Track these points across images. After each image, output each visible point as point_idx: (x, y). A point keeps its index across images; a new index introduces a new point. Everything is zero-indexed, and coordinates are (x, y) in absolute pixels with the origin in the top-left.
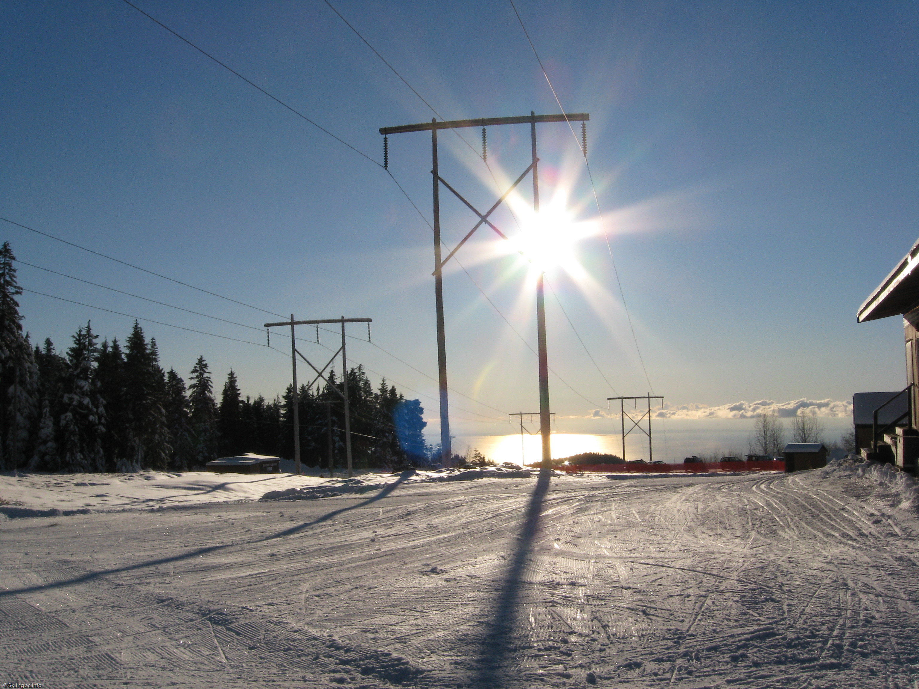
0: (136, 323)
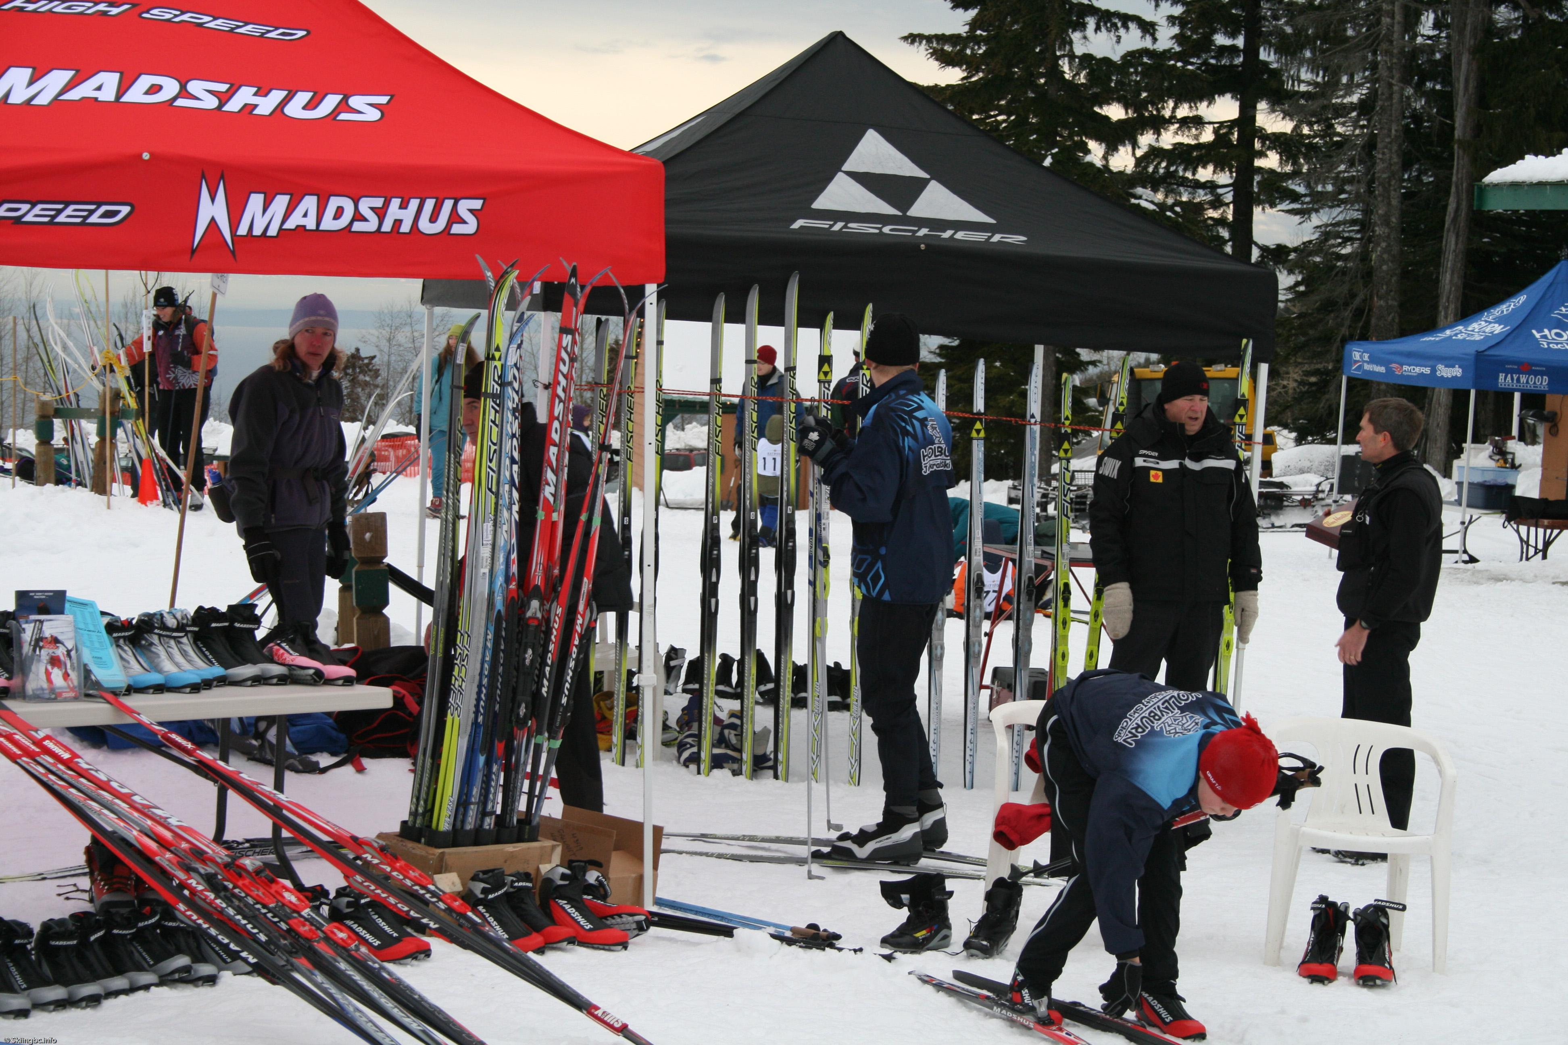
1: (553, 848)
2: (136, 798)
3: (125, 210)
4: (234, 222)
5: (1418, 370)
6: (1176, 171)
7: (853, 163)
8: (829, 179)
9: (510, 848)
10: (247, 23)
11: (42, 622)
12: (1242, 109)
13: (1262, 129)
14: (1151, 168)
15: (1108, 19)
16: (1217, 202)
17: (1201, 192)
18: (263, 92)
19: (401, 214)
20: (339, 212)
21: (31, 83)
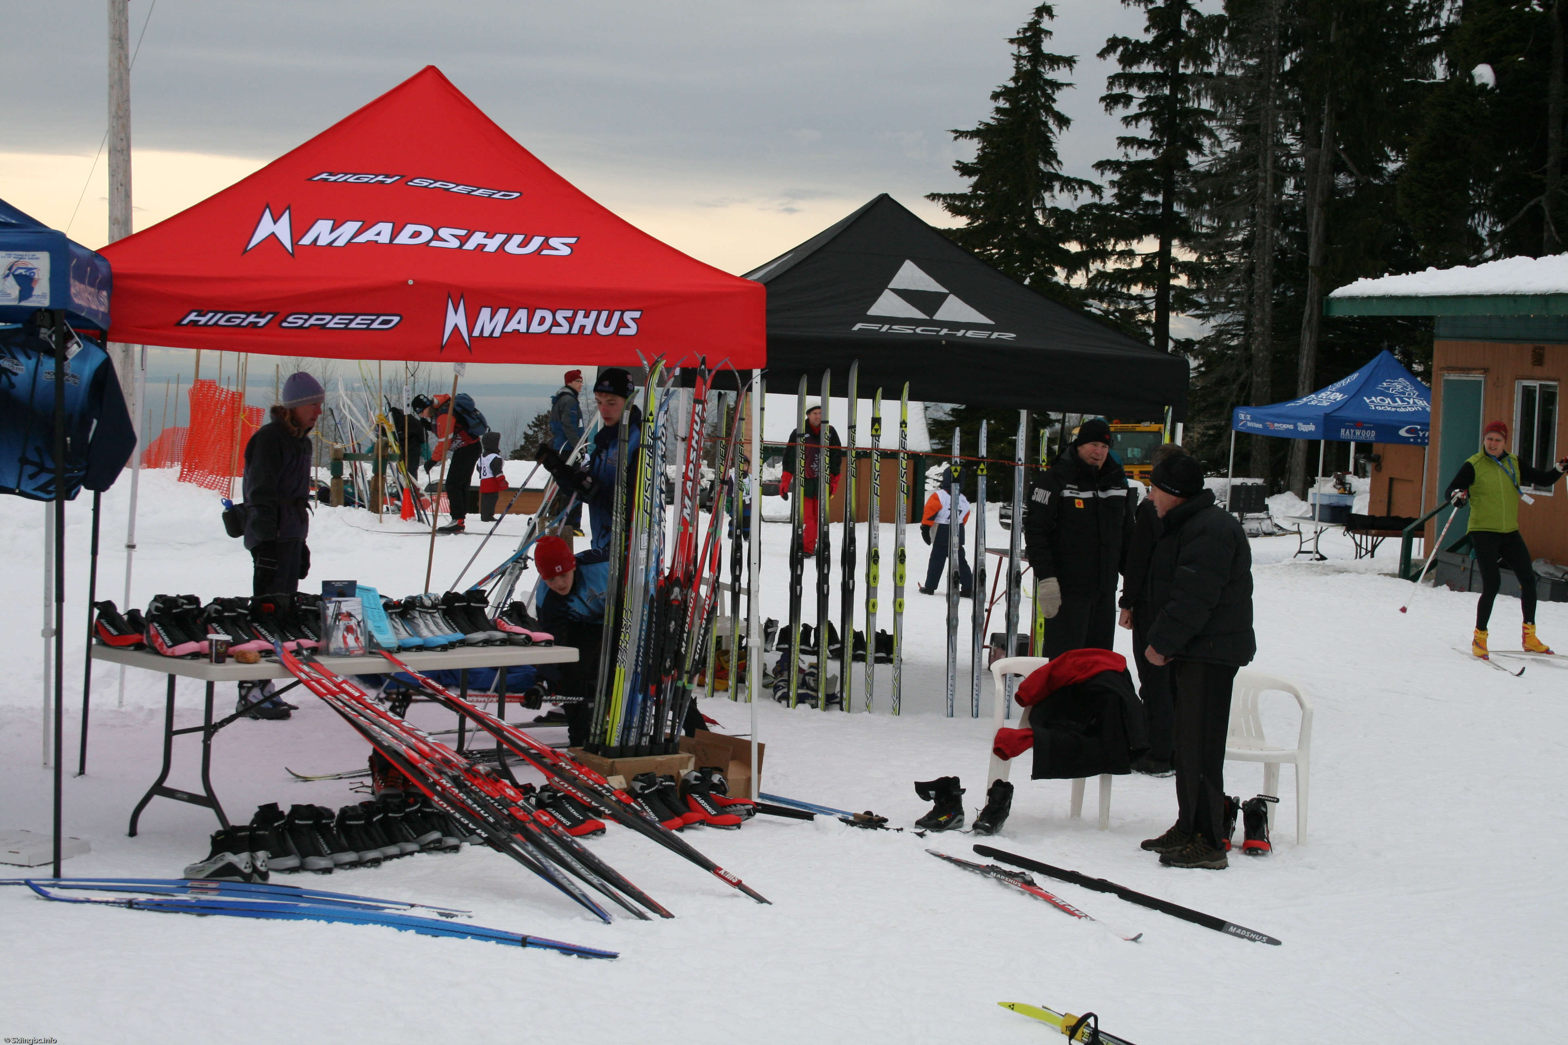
1: (689, 758)
2: (404, 723)
3: (396, 319)
4: (471, 327)
5: (1285, 426)
6: (1116, 288)
7: (896, 283)
8: (879, 294)
9: (659, 758)
10: (479, 188)
11: (340, 602)
12: (1162, 245)
13: (1175, 259)
14: (1098, 286)
15: (1069, 183)
16: (1144, 310)
17: (1133, 302)
18: (490, 235)
19: (585, 322)
20: (542, 321)
21: (332, 231)
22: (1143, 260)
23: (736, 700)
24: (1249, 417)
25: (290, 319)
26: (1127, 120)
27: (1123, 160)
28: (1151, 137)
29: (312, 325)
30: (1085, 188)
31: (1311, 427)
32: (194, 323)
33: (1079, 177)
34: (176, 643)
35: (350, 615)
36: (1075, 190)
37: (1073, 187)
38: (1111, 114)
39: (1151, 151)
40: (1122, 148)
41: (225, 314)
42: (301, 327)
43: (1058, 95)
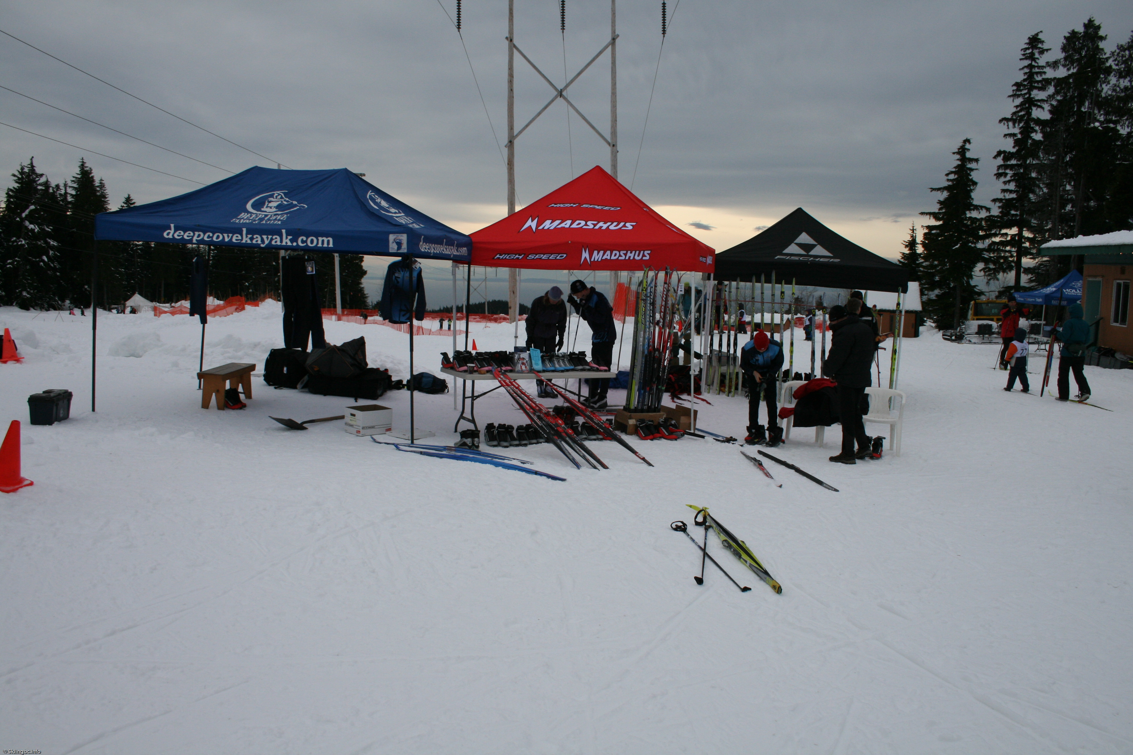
0: (83, 162)
1: (663, 415)
2: (530, 397)
3: (565, 255)
4: (590, 258)
5: (1032, 300)
6: (1000, 248)
7: (798, 241)
8: (789, 245)
9: (651, 414)
10: (606, 207)
11: (520, 354)
12: (1019, 231)
13: (1024, 236)
14: (992, 247)
15: (978, 208)
16: (1012, 256)
17: (1007, 253)
18: (605, 223)
19: (630, 255)
20: (615, 255)
21: (551, 224)
22: (1011, 237)
23: (728, 396)
24: (1018, 296)
25: (530, 256)
26: (1005, 183)
27: (1003, 198)
28: (1015, 189)
29: (537, 258)
30: (983, 209)
31: (1040, 300)
32: (499, 258)
33: (981, 205)
34: (460, 366)
35: (523, 359)
36: (979, 210)
37: (979, 209)
38: (999, 180)
39: (1015, 194)
40: (1003, 194)
41: (508, 254)
42: (533, 259)
43: (972, 173)
